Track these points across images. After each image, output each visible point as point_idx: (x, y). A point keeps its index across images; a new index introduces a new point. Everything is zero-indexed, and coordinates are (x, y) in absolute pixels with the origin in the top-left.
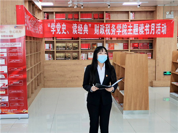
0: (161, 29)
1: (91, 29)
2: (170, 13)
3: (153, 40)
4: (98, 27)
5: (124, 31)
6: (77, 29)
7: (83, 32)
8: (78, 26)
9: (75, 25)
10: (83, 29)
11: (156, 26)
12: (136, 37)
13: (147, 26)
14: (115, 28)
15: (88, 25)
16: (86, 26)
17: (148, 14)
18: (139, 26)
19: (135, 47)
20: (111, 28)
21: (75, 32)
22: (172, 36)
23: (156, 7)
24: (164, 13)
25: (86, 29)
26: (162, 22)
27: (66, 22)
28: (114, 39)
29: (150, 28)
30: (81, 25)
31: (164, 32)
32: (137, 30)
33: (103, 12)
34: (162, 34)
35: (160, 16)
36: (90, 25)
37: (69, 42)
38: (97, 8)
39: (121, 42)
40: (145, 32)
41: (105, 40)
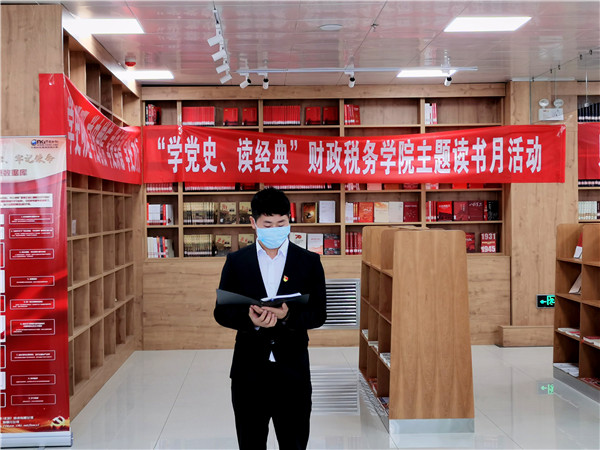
0: (524, 155)
1: (299, 155)
2: (552, 105)
3: (499, 193)
4: (321, 150)
5: (405, 162)
6: (253, 157)
7: (271, 165)
8: (254, 145)
9: (247, 142)
10: (272, 157)
11: (506, 145)
12: (445, 183)
13: (480, 147)
14: (377, 151)
15: (287, 143)
16: (280, 145)
17: (483, 108)
18: (452, 146)
19: (441, 216)
20: (362, 154)
21: (244, 164)
22: (559, 178)
23: (506, 84)
24: (534, 106)
25: (281, 158)
26: (527, 132)
27: (217, 136)
28: (372, 188)
29: (488, 153)
30: (266, 144)
31: (535, 163)
32: (447, 160)
33: (337, 101)
34: (527, 170)
35: (519, 114)
36: (294, 143)
37: (228, 198)
38: (318, 88)
39: (398, 197)
40: (472, 165)
41: (342, 192)
